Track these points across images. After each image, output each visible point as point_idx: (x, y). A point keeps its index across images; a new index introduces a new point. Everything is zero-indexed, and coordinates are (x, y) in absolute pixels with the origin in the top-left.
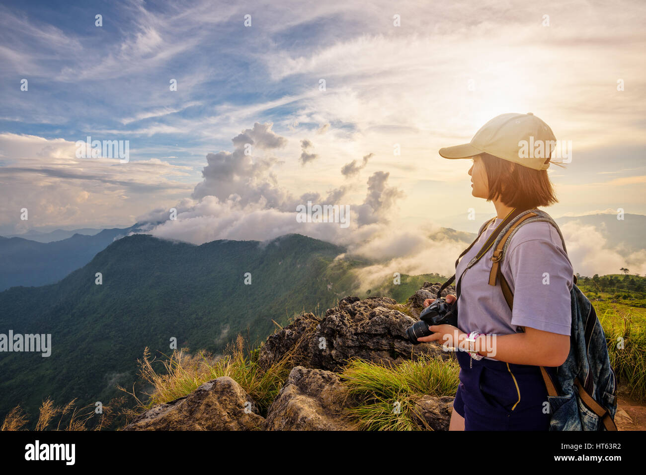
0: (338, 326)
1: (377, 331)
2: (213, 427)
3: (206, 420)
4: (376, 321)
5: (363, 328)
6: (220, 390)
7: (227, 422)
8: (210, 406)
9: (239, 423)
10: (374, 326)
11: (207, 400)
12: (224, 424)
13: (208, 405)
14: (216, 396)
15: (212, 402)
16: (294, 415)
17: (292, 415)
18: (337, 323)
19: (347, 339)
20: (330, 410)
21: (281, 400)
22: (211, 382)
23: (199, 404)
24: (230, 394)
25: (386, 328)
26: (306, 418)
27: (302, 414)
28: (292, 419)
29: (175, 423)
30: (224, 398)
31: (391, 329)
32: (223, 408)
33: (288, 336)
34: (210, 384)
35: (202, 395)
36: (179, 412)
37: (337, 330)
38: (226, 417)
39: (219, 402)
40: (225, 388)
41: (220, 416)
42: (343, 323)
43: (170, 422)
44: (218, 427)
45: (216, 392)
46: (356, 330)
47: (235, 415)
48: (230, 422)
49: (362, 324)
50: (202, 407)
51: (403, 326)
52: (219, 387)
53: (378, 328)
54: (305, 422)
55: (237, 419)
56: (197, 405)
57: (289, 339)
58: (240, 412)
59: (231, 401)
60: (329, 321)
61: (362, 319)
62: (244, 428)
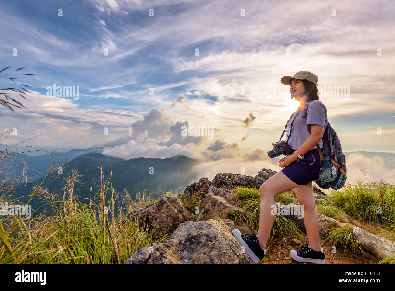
0: (224, 180)
1: (243, 183)
2: (170, 215)
3: (167, 212)
4: (243, 179)
5: (236, 181)
6: (172, 201)
7: (177, 214)
8: (168, 207)
9: (183, 215)
10: (241, 180)
11: (166, 204)
12: (176, 215)
13: (167, 206)
14: (170, 203)
15: (169, 205)
16: (216, 202)
17: (215, 202)
18: (223, 178)
19: (229, 186)
20: (231, 202)
21: (208, 198)
22: (167, 198)
23: (162, 206)
24: (177, 202)
25: (247, 182)
26: (221, 202)
27: (219, 201)
28: (215, 203)
29: (152, 213)
30: (174, 204)
31: (250, 183)
32: (174, 208)
33: (197, 185)
34: (166, 198)
35: (163, 202)
36: (153, 209)
37: (223, 182)
38: (176, 212)
39: (172, 205)
40: (174, 200)
41: (173, 211)
42: (226, 178)
43: (149, 213)
44: (173, 216)
45: (170, 201)
46: (233, 182)
47: (180, 212)
48: (178, 214)
49: (235, 180)
50: (164, 207)
51: (256, 181)
52: (171, 199)
53: (243, 182)
54: (221, 204)
55: (182, 214)
56: (161, 207)
57: (198, 187)
58: (182, 210)
59: (178, 206)
60: (219, 177)
61: (235, 179)
62: (185, 218)
